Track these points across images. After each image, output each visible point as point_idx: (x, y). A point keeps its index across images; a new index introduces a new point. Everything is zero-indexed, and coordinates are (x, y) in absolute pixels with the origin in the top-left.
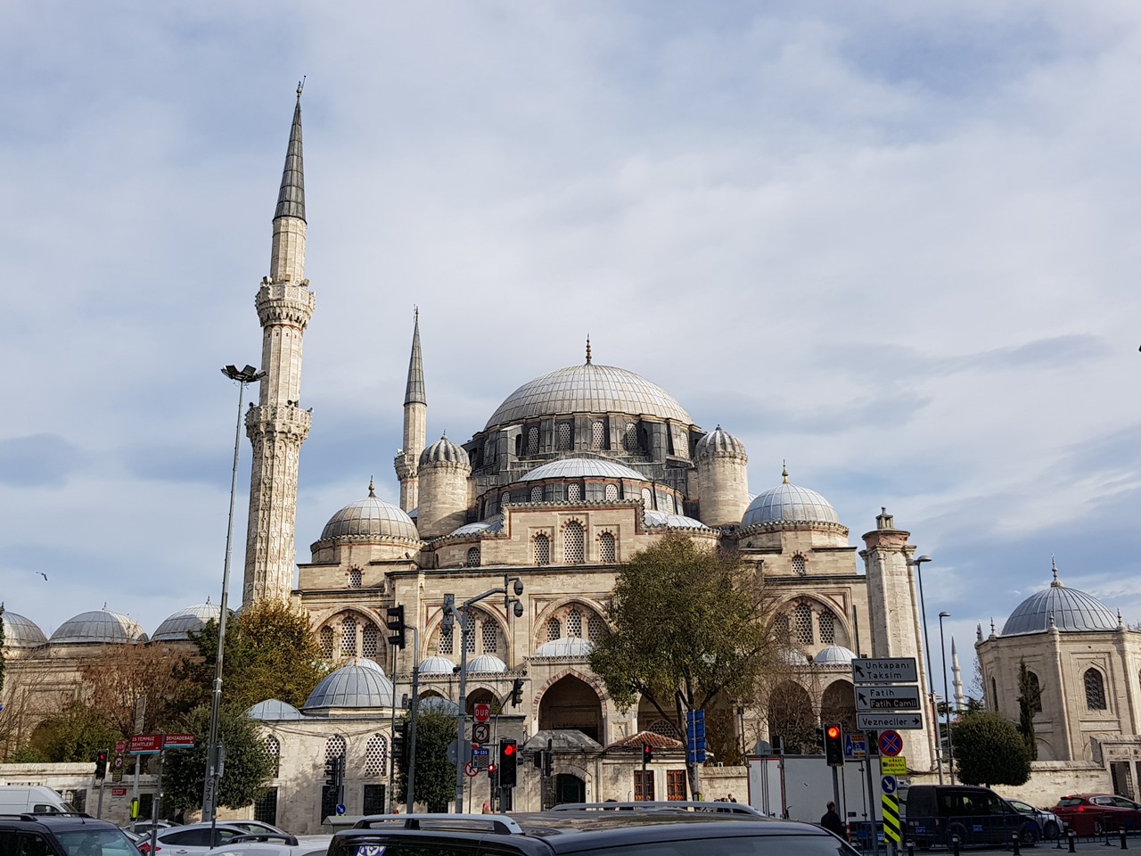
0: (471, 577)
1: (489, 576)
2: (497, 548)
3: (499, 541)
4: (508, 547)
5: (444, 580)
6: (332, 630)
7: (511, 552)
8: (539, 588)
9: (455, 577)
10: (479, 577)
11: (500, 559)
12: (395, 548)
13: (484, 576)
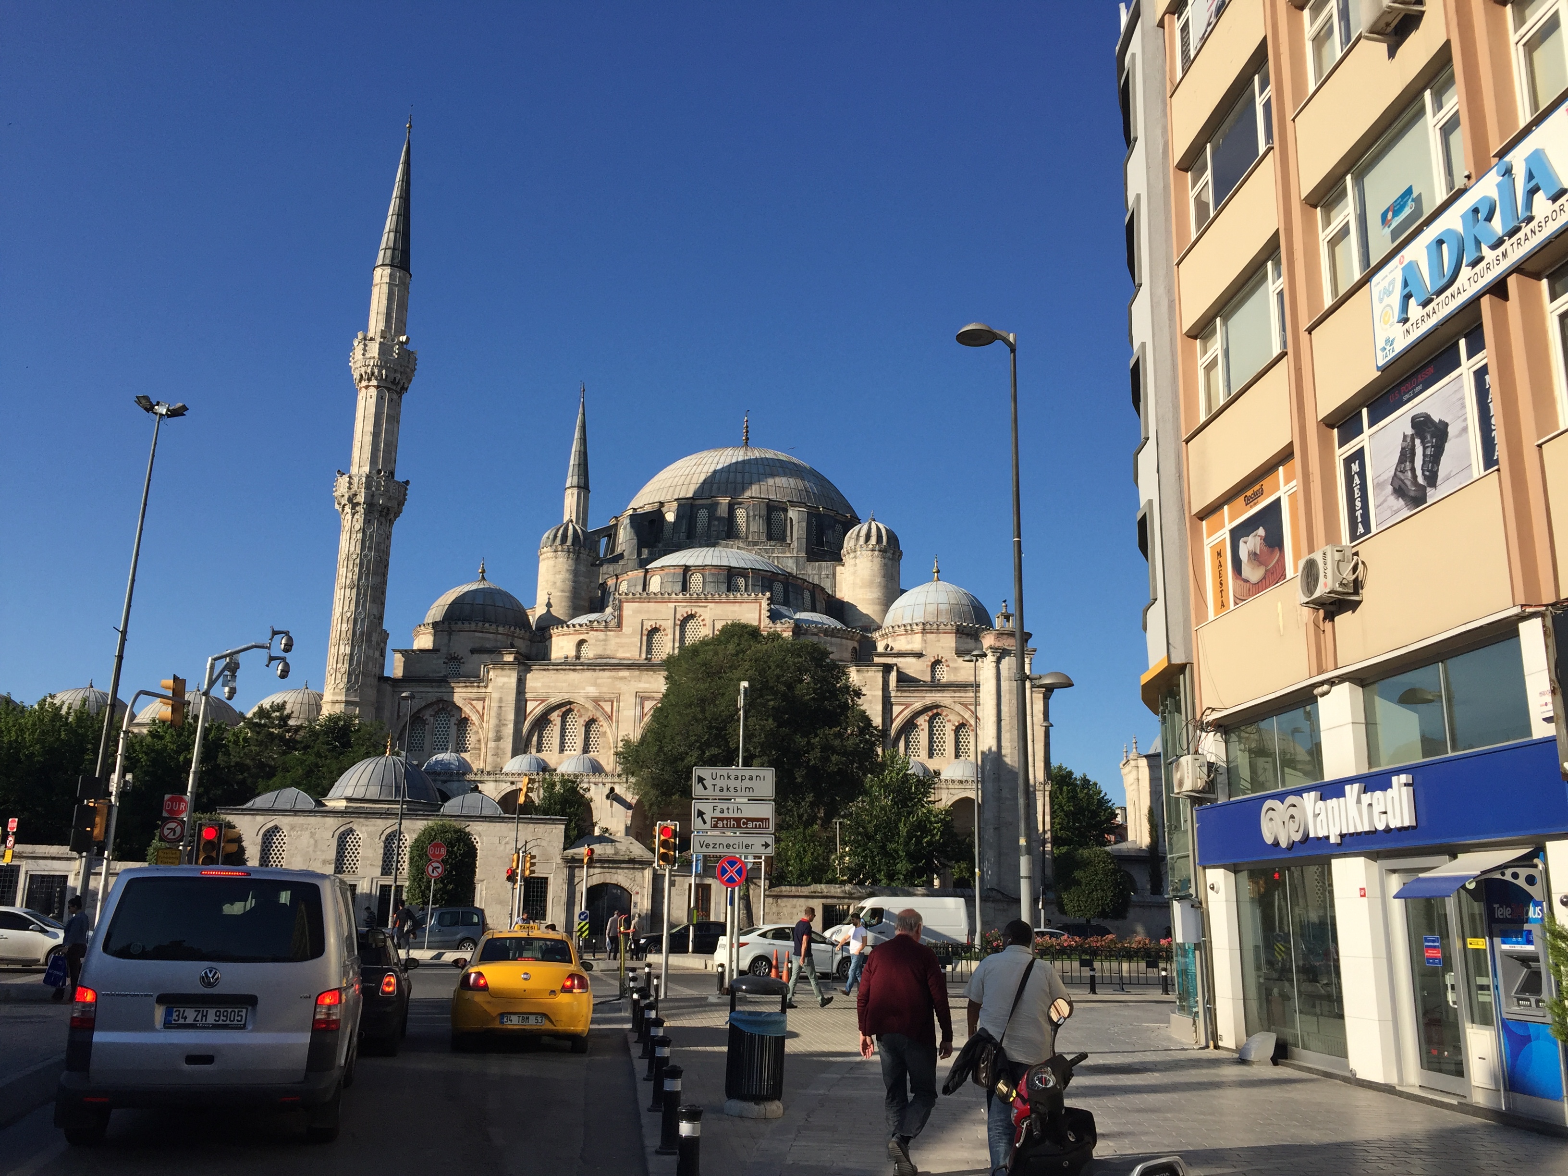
0: (574, 670)
1: (595, 670)
2: (605, 640)
3: (609, 633)
4: (618, 640)
5: (544, 673)
6: (425, 721)
7: (621, 646)
8: (647, 685)
9: (557, 670)
10: (583, 670)
11: (608, 652)
12: (499, 636)
13: (588, 669)
